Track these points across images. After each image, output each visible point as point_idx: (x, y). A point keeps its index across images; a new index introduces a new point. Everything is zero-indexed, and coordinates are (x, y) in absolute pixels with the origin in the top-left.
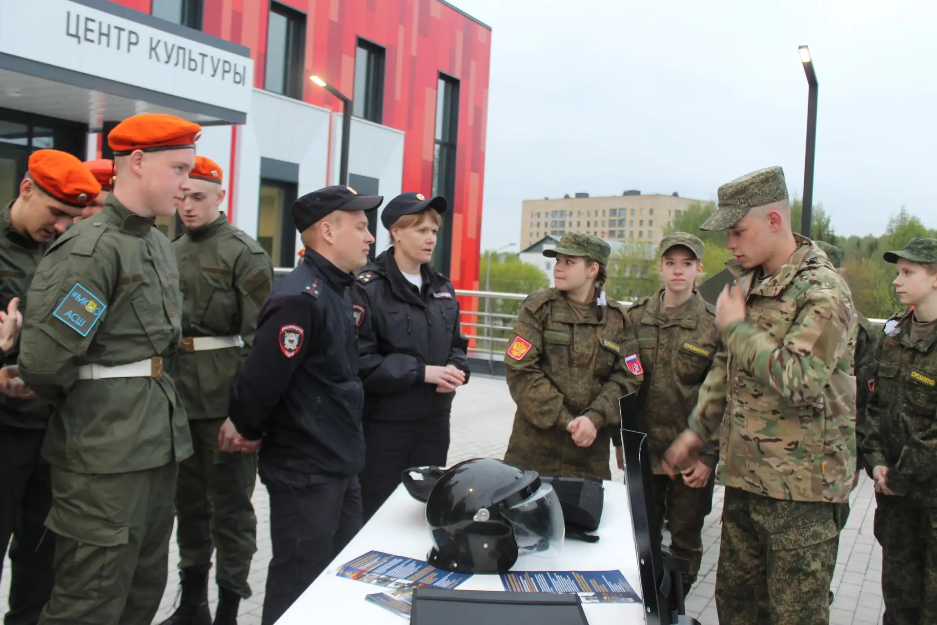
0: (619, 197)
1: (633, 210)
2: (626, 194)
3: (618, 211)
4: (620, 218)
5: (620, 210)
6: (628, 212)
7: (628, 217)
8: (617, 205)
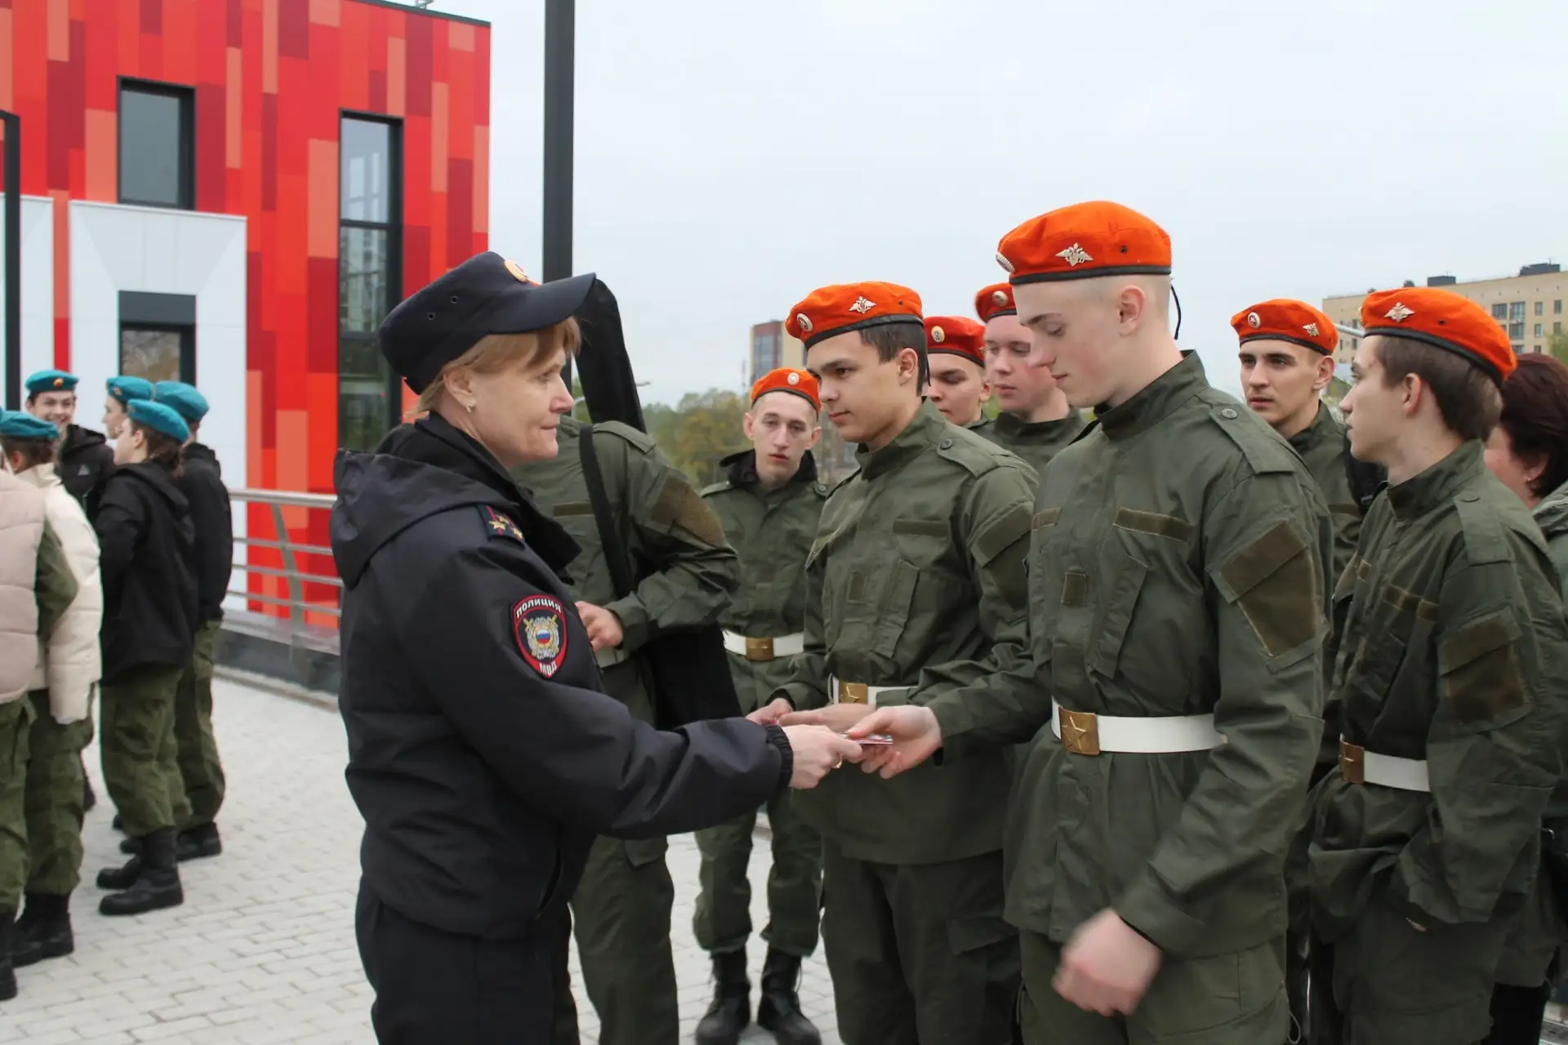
0: (1515, 278)
1: (1539, 304)
2: (1526, 272)
3: (1509, 307)
4: (1514, 322)
5: (1513, 304)
6: (1530, 309)
7: (1530, 320)
8: (1508, 296)
